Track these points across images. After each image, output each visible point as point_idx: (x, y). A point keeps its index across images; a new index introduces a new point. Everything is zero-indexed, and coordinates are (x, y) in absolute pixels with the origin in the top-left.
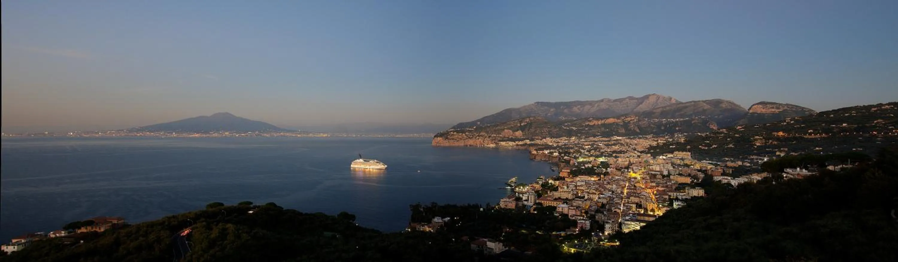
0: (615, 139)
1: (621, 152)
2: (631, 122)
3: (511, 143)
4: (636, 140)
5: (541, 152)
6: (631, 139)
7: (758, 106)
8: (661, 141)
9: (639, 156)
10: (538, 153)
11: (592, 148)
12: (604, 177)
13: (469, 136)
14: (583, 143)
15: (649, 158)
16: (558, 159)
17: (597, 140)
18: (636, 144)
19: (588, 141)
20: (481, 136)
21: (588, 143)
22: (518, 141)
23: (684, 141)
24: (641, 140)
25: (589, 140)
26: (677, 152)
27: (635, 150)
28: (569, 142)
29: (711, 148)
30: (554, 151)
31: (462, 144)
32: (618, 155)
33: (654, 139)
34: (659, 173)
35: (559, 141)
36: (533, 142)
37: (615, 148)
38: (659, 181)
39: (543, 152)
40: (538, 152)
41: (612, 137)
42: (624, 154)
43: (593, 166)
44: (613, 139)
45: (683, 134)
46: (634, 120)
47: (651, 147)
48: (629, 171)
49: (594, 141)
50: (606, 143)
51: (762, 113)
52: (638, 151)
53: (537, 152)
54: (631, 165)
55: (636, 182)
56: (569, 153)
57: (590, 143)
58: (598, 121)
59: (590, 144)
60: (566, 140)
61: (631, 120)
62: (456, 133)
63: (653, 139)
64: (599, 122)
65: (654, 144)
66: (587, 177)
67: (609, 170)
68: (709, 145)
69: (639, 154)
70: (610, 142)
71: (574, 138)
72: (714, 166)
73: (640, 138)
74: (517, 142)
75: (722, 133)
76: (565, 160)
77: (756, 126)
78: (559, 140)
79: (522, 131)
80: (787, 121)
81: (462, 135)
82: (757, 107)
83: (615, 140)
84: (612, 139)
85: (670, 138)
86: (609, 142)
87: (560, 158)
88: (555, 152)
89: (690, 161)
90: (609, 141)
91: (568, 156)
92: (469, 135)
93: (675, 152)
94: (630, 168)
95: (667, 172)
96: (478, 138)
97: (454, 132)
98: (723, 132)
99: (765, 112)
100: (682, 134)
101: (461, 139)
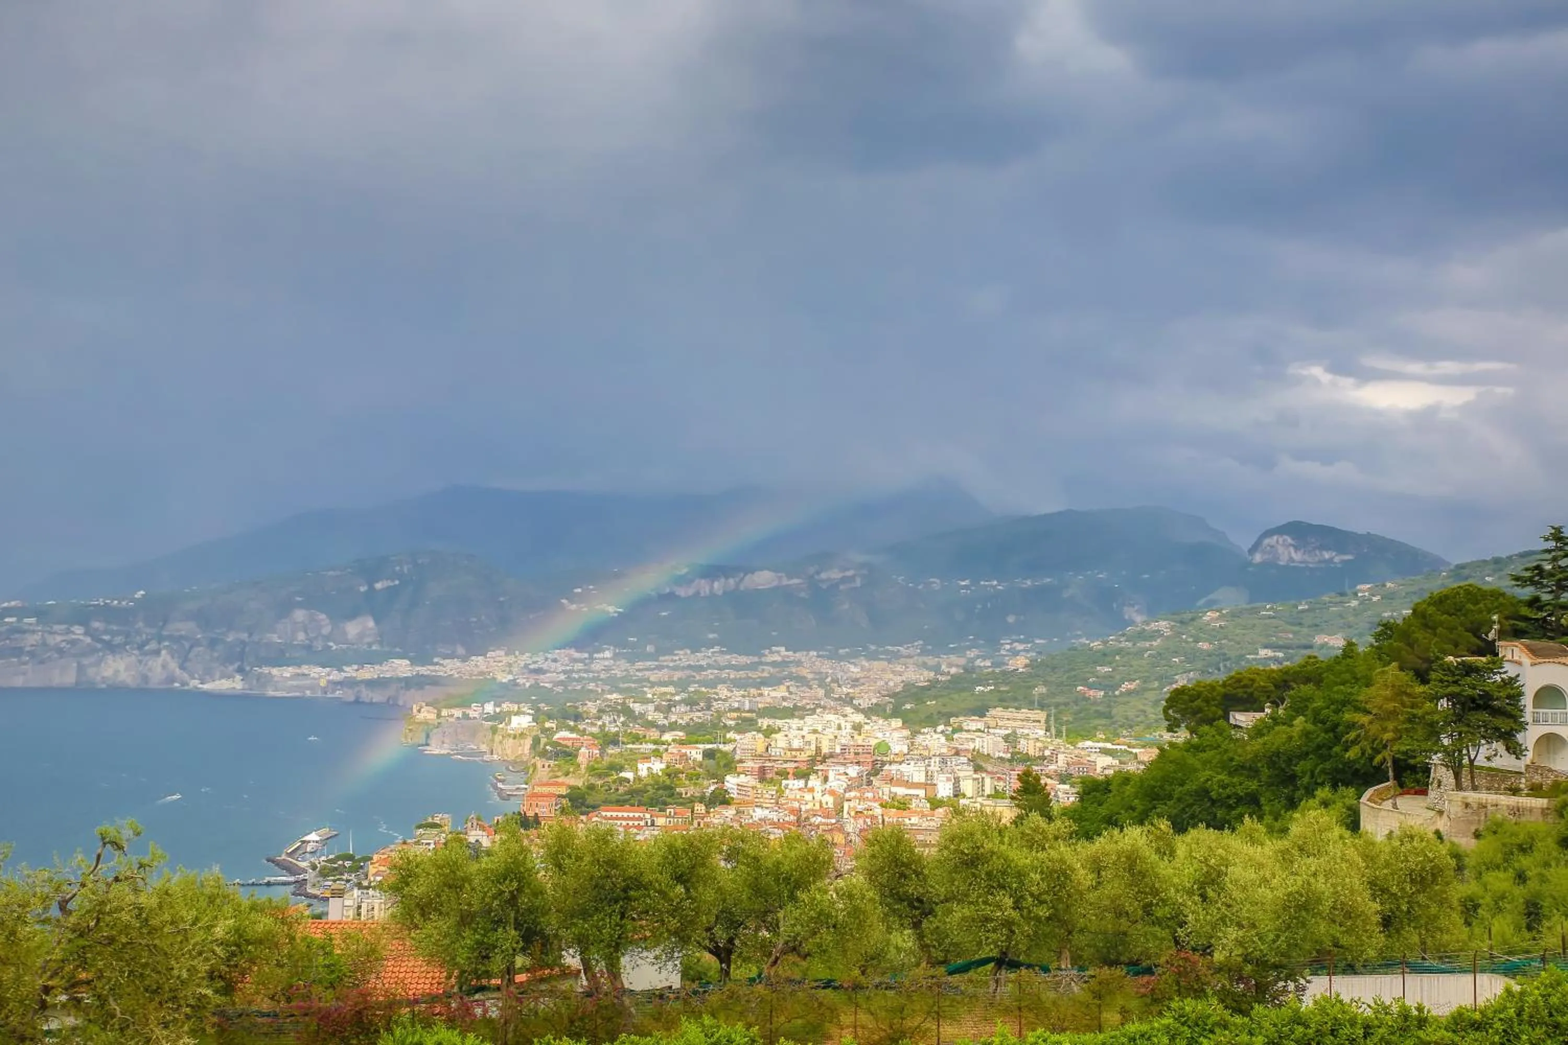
0: (779, 659)
1: (791, 713)
2: (842, 587)
3: (320, 675)
4: (855, 665)
5: (458, 713)
6: (841, 659)
7: (1281, 540)
8: (951, 666)
9: (857, 728)
10: (441, 720)
11: (677, 698)
12: (708, 812)
13: (107, 638)
14: (647, 673)
15: (896, 735)
16: (528, 742)
17: (703, 663)
18: (857, 680)
19: (668, 667)
20: (170, 638)
21: (663, 675)
22: (355, 667)
23: (1026, 666)
24: (876, 664)
25: (671, 664)
26: (998, 712)
27: (848, 700)
28: (586, 671)
29: (1117, 693)
30: (516, 707)
31: (69, 678)
32: (779, 723)
33: (925, 659)
34: (921, 793)
35: (545, 667)
36: (424, 670)
37: (773, 694)
38: (916, 825)
39: (464, 713)
40: (444, 712)
41: (767, 652)
42: (802, 718)
43: (671, 773)
44: (770, 658)
45: (1033, 641)
46: (852, 579)
47: (913, 693)
48: (810, 784)
49: (690, 667)
50: (742, 674)
51: (1292, 564)
52: (857, 709)
53: (439, 716)
54: (823, 761)
55: (826, 828)
56: (578, 717)
57: (677, 675)
58: (713, 582)
59: (675, 679)
60: (576, 661)
61: (844, 580)
62: (33, 620)
63: (921, 659)
64: (716, 585)
65: (922, 677)
66: (637, 815)
67: (731, 782)
68: (1109, 685)
69: (859, 718)
70: (756, 670)
71: (608, 654)
72: (1117, 762)
73: (872, 657)
74: (350, 671)
75: (1157, 634)
76: (556, 744)
77: (1268, 610)
78: (546, 659)
79: (377, 622)
80: (1360, 595)
81: (68, 632)
82: (1277, 542)
83: (774, 664)
84: (763, 659)
85: (984, 658)
86: (751, 670)
87: (536, 741)
88: (518, 713)
89: (1039, 745)
90: (753, 667)
91: (572, 730)
92: (106, 632)
93: (993, 712)
94: (816, 772)
95: (950, 785)
96: (153, 645)
97: (20, 613)
98: (1158, 631)
99: (1301, 562)
100: (1029, 643)
101: (61, 652)
